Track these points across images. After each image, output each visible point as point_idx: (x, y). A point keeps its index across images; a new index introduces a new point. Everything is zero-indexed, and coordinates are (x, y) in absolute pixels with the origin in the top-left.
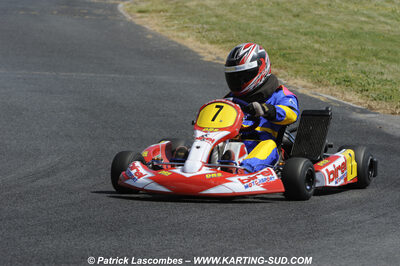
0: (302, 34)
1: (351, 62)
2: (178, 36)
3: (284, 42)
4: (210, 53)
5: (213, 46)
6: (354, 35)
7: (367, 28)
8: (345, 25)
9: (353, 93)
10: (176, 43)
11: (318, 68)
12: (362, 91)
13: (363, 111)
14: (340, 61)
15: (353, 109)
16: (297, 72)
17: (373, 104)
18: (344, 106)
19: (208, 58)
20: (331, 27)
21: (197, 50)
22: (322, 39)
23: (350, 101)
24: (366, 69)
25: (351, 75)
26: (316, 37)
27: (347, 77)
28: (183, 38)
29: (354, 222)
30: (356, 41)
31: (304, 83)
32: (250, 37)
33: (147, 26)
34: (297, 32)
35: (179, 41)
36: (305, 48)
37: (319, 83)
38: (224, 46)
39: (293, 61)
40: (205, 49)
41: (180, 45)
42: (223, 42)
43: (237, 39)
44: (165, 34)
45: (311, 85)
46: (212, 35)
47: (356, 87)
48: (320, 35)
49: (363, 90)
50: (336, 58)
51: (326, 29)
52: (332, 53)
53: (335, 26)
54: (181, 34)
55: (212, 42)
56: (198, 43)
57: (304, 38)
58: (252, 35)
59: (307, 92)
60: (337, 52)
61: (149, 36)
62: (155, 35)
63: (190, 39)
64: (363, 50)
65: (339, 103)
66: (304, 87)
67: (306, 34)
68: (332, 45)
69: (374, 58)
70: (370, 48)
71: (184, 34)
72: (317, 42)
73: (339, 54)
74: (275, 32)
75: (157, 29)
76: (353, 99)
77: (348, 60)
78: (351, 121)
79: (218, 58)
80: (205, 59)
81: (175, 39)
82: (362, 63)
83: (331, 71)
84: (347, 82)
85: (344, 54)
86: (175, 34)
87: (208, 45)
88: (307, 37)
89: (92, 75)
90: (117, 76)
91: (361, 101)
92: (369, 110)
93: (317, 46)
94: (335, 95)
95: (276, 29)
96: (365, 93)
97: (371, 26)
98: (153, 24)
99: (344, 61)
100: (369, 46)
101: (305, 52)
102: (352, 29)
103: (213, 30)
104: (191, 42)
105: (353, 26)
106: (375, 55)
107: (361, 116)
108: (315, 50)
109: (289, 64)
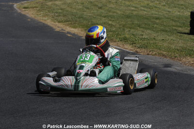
0: (103, 16)
1: (127, 30)
4: (59, 27)
5: (60, 24)
6: (128, 17)
7: (135, 13)
8: (124, 12)
12: (132, 44)
19: (58, 29)
20: (117, 13)
27: (125, 37)
29: (129, 108)
32: (78, 19)
33: (28, 15)
34: (100, 16)
35: (43, 22)
46: (59, 19)
51: (115, 14)
53: (119, 12)
55: (59, 22)
58: (79, 18)
67: (105, 17)
68: (118, 22)
69: (138, 28)
74: (90, 16)
75: (33, 16)
79: (62, 30)
80: (56, 30)
82: (132, 30)
87: (57, 23)
88: (106, 18)
90: (13, 39)
95: (90, 15)
96: (134, 45)
97: (137, 12)
98: (30, 14)
100: (136, 22)
102: (127, 14)
103: (60, 16)
104: (49, 22)
105: (128, 12)
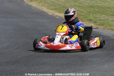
9: (92, 24)
10: (41, 10)
11: (82, 16)
13: (95, 29)
14: (88, 14)
17: (98, 26)
21: (47, 12)
22: (83, 8)
24: (96, 16)
25: (91, 18)
26: (81, 7)
28: (43, 8)
30: (92, 8)
36: (78, 11)
37: (82, 21)
38: (55, 10)
40: (49, 11)
41: (42, 11)
42: (54, 9)
43: (58, 8)
44: (38, 7)
47: (93, 22)
49: (95, 22)
50: (87, 13)
52: (86, 12)
54: (42, 7)
56: (47, 10)
57: (77, 8)
60: (87, 12)
61: (33, 8)
62: (35, 8)
63: (45, 9)
64: (94, 11)
70: (96, 10)
71: (43, 7)
72: (81, 9)
73: (88, 12)
81: (41, 9)
83: (86, 17)
84: (90, 20)
85: (89, 12)
86: (41, 7)
89: (18, 19)
91: (94, 26)
92: (97, 28)
93: (81, 10)
94: (87, 24)
99: (89, 14)
106: (98, 12)
108: (81, 11)
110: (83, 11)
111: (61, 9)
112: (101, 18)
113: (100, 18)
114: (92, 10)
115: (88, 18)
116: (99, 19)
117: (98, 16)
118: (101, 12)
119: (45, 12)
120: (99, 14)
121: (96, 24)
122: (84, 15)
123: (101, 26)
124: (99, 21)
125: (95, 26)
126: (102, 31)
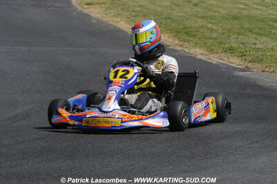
2: (113, 21)
3: (187, 23)
9: (236, 58)
10: (112, 25)
11: (211, 41)
13: (242, 70)
14: (226, 35)
15: (236, 69)
16: (196, 44)
17: (250, 65)
18: (229, 67)
21: (127, 30)
22: (214, 21)
23: (233, 63)
24: (244, 41)
25: (234, 45)
26: (209, 20)
28: (117, 22)
30: (237, 22)
31: (201, 51)
36: (202, 27)
37: (212, 51)
39: (194, 36)
41: (115, 27)
44: (104, 19)
45: (206, 53)
47: (237, 54)
48: (212, 18)
49: (242, 55)
50: (223, 34)
52: (220, 31)
54: (115, 19)
56: (128, 25)
57: (200, 20)
59: (203, 58)
60: (224, 29)
61: (94, 21)
62: (98, 20)
63: (122, 23)
64: (242, 28)
65: (226, 65)
66: (202, 54)
70: (247, 26)
71: (118, 19)
72: (210, 23)
73: (225, 31)
76: (235, 62)
77: (232, 35)
78: (234, 76)
81: (112, 23)
83: (221, 43)
84: (231, 50)
85: (229, 31)
86: (112, 19)
89: (55, 48)
91: (240, 63)
92: (247, 69)
93: (210, 26)
94: (223, 60)
99: (229, 36)
101: (201, 30)
106: (251, 31)
107: (241, 74)
108: (209, 29)
109: (191, 39)
110: (214, 27)
111: (161, 24)
112: (257, 46)
113: (255, 44)
114: (236, 26)
115: (227, 46)
116: (253, 46)
117: (251, 39)
118: (257, 31)
119: (122, 31)
120: (253, 35)
121: (245, 60)
122: (215, 39)
123: (257, 65)
124: (252, 53)
125: (241, 65)
126: (257, 77)
